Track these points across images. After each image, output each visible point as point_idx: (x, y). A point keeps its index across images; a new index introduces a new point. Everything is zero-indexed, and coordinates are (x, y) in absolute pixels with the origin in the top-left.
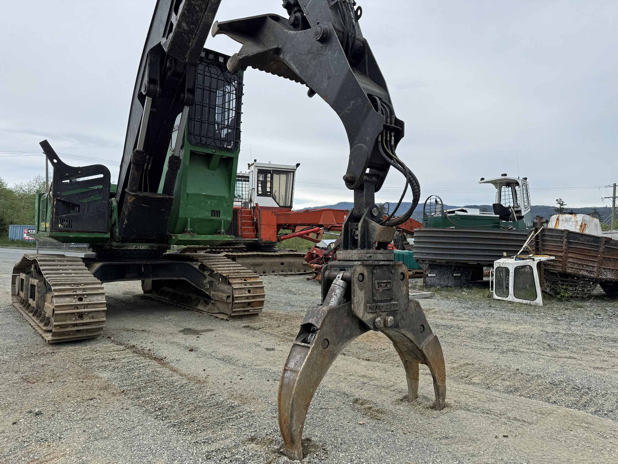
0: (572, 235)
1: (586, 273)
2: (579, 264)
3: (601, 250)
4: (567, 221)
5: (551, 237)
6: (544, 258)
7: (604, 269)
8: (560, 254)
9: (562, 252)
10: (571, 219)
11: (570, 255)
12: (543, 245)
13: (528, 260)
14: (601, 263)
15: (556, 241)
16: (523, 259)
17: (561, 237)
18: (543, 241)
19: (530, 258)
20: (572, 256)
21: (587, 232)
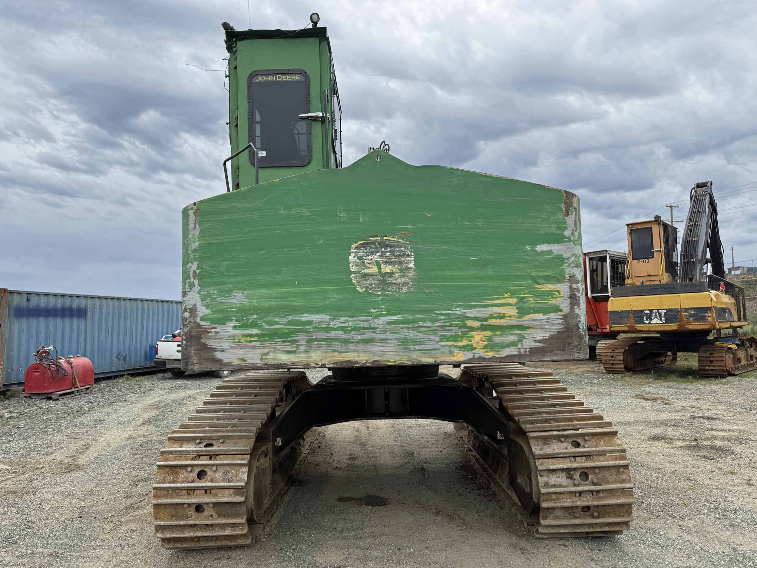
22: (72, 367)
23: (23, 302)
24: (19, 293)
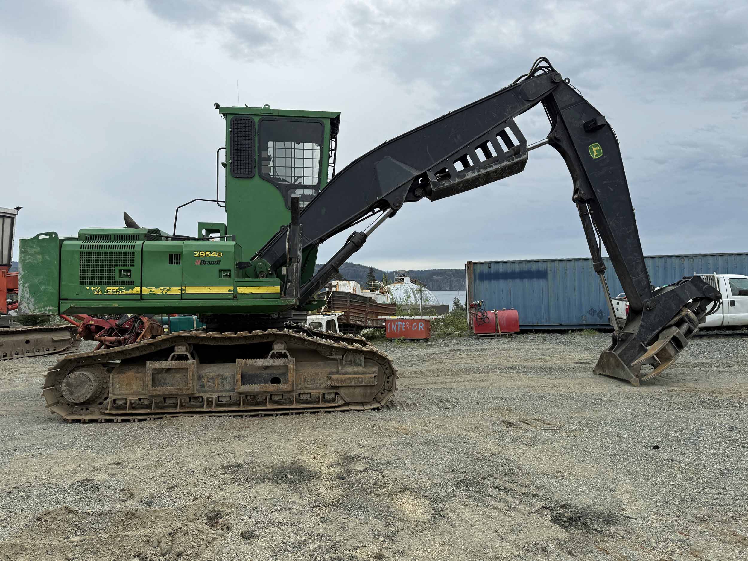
0: (352, 296)
1: (359, 323)
2: (356, 316)
3: (367, 305)
4: (344, 285)
5: (339, 298)
6: (339, 314)
7: (368, 319)
8: (345, 310)
9: (346, 308)
10: (346, 284)
11: (351, 310)
12: (333, 304)
13: (332, 316)
14: (367, 315)
15: (342, 301)
16: (329, 315)
17: (346, 298)
18: (333, 300)
19: (332, 314)
20: (352, 311)
21: (356, 293)
22: (496, 318)
23: (485, 269)
24: (482, 263)
